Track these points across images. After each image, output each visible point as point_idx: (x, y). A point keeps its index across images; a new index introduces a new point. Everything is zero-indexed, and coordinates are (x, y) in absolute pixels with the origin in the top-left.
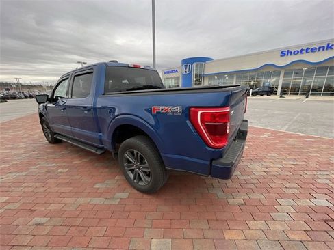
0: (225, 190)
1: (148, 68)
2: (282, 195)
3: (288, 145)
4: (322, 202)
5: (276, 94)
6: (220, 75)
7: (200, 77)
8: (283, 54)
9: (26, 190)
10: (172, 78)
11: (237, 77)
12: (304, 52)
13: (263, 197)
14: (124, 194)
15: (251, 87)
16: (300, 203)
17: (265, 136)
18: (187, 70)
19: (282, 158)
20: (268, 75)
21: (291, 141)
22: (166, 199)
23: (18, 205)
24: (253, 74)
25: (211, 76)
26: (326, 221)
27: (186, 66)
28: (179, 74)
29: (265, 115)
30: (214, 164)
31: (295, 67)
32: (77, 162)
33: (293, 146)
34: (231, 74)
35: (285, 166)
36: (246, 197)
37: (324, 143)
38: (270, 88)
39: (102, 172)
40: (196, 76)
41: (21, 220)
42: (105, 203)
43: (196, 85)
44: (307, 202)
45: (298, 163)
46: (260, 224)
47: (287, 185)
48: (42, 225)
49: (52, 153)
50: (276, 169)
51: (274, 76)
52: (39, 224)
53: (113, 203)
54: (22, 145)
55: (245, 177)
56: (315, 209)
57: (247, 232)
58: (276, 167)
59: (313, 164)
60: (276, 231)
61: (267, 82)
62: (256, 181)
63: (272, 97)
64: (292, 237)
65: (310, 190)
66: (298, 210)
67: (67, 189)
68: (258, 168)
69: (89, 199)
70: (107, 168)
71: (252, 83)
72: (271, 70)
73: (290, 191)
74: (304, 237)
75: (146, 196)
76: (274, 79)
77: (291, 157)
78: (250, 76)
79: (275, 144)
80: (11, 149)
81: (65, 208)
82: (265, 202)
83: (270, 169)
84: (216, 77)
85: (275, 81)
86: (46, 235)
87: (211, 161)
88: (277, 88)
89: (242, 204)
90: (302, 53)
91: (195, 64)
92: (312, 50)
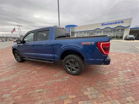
0: (101, 71)
2: (118, 70)
3: (113, 55)
4: (129, 70)
6: (81, 32)
7: (73, 33)
8: (102, 25)
9: (23, 81)
11: (87, 33)
12: (109, 24)
14: (67, 77)
16: (124, 71)
22: (84, 76)
23: (24, 87)
24: (92, 32)
25: (77, 32)
26: (132, 75)
27: (67, 28)
31: (106, 30)
33: (115, 56)
34: (85, 32)
35: (115, 62)
36: (109, 72)
37: (123, 54)
41: (30, 92)
42: (62, 81)
44: (126, 71)
45: (118, 61)
46: (116, 79)
47: (118, 67)
48: (41, 92)
49: (23, 66)
51: (100, 33)
52: (40, 92)
53: (65, 80)
56: (128, 72)
57: (114, 81)
59: (123, 60)
60: (121, 80)
64: (126, 80)
65: (125, 68)
66: (125, 73)
67: (42, 78)
69: (54, 81)
70: (54, 69)
72: (99, 30)
74: (129, 80)
75: (76, 76)
77: (116, 59)
81: (47, 85)
82: (114, 72)
84: (79, 33)
87: (104, 59)
89: (109, 74)
90: (108, 24)
92: (112, 24)
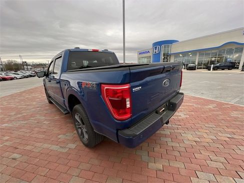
0: (151, 153)
1: (106, 51)
2: (204, 168)
3: (231, 117)
5: (238, 68)
7: (167, 56)
9: (20, 134)
10: (145, 57)
13: (183, 166)
14: (73, 146)
15: (212, 62)
16: (221, 179)
17: (209, 107)
18: (157, 51)
19: (219, 129)
20: (230, 52)
21: (234, 114)
23: (11, 143)
24: (215, 51)
25: (177, 55)
27: (156, 48)
28: (151, 54)
29: (220, 87)
30: (120, 133)
32: (57, 117)
33: (236, 119)
34: (194, 52)
35: (219, 138)
36: (166, 164)
38: (232, 63)
39: (68, 127)
40: (164, 55)
41: (7, 154)
42: (58, 150)
43: (163, 61)
45: (235, 137)
47: (214, 158)
48: (16, 159)
49: (47, 110)
50: (208, 140)
51: (236, 52)
52: (14, 159)
53: (63, 151)
54: (34, 103)
55: (173, 144)
58: (208, 138)
61: (229, 58)
62: (183, 150)
63: (233, 71)
67: (41, 136)
68: (190, 137)
69: (50, 146)
71: (213, 59)
72: (233, 47)
73: (214, 165)
76: (237, 55)
77: (229, 130)
78: (212, 53)
79: (218, 115)
80: (28, 105)
81: (34, 150)
82: (183, 172)
83: (202, 140)
84: (181, 55)
85: (237, 57)
86: (14, 167)
87: (117, 130)
88: (239, 63)
89: (160, 170)
91: (163, 45)
